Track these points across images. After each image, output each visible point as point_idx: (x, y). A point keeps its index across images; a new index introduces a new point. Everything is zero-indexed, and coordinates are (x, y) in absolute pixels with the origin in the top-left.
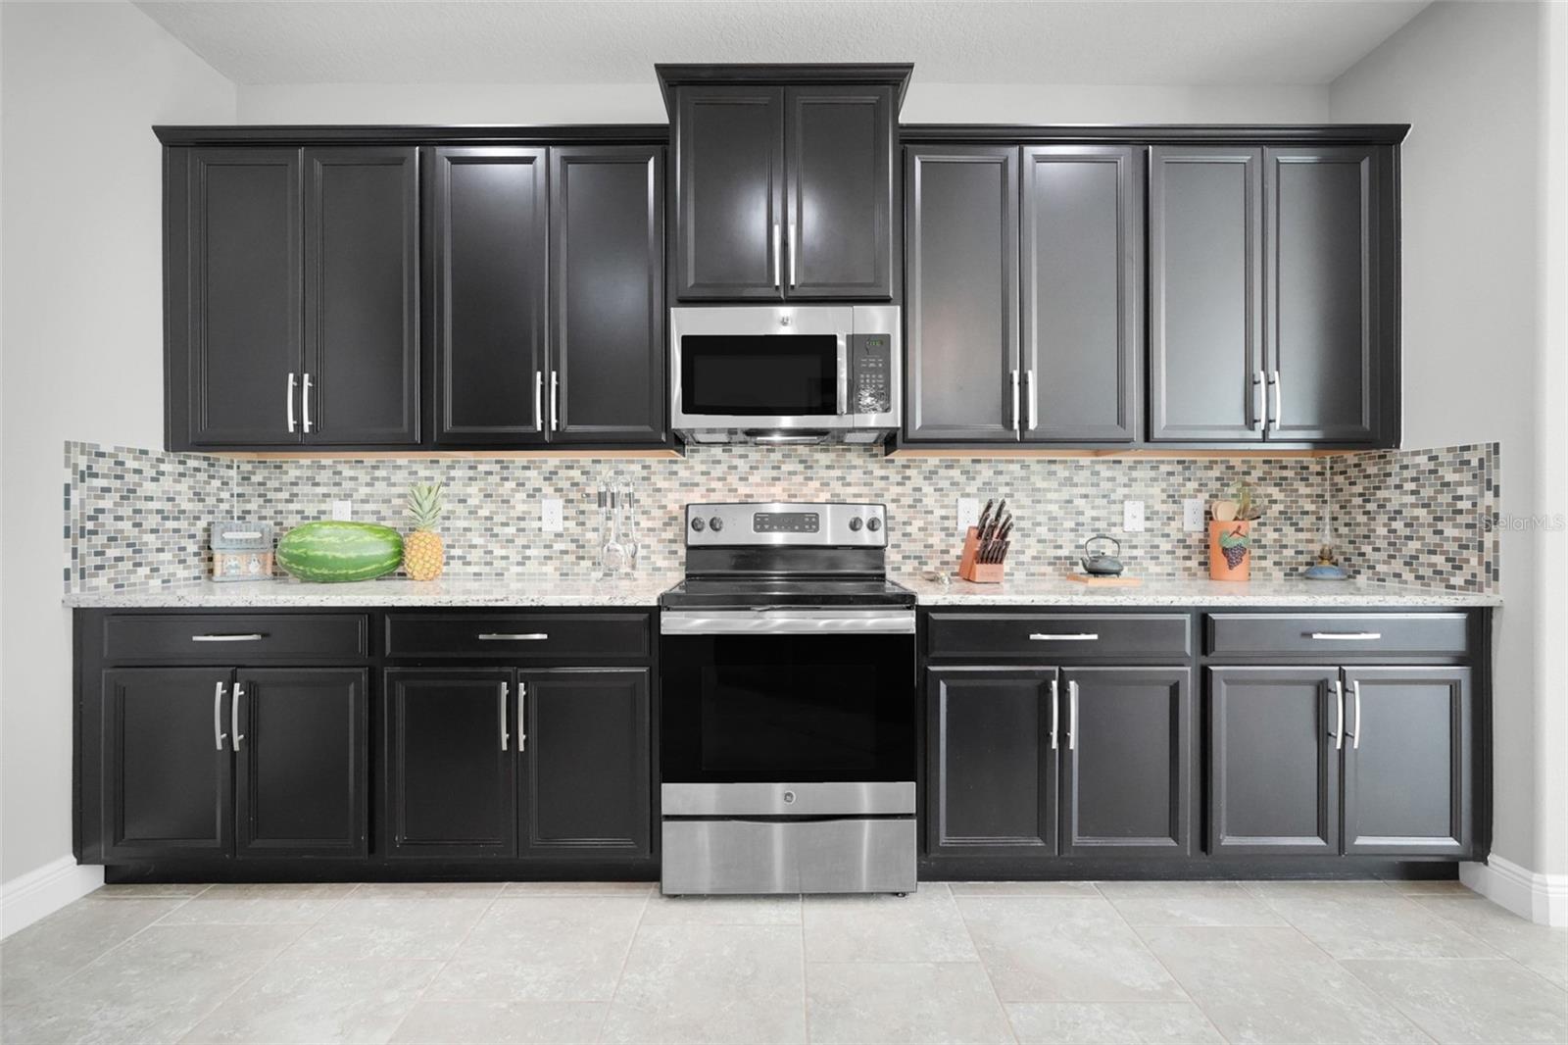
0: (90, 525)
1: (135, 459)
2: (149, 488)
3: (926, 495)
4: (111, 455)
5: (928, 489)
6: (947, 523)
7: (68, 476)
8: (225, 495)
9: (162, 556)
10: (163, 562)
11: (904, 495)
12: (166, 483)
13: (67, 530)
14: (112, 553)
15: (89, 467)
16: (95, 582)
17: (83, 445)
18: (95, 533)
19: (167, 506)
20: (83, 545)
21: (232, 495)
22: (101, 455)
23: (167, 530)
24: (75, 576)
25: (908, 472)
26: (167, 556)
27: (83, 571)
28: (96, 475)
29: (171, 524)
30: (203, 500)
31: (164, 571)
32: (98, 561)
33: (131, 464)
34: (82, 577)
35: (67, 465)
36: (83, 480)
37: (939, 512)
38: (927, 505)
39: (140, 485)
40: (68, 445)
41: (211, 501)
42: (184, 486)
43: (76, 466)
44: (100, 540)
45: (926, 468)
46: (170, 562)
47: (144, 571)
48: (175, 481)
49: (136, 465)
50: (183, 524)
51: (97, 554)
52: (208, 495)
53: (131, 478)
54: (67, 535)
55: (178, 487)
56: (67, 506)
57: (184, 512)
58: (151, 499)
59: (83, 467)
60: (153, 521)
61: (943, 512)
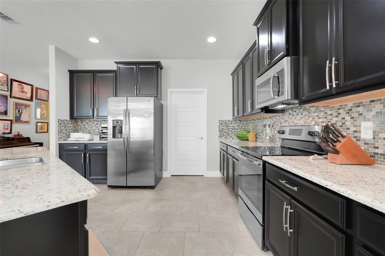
0: (222, 130)
1: (228, 121)
2: (230, 125)
3: (346, 121)
4: (225, 121)
5: (348, 118)
6: (356, 134)
7: (219, 124)
8: (243, 126)
9: (232, 135)
10: (232, 136)
11: (338, 121)
12: (233, 124)
13: (219, 131)
14: (225, 134)
15: (222, 123)
16: (222, 138)
17: (221, 120)
18: (223, 131)
19: (233, 128)
20: (221, 133)
21: (245, 126)
22: (223, 121)
23: (233, 131)
24: (220, 137)
25: (340, 111)
26: (233, 135)
27: (221, 136)
28: (223, 124)
29: (233, 130)
30: (239, 127)
31: (232, 137)
32: (223, 135)
33: (227, 122)
34: (221, 137)
35: (219, 123)
36: (221, 125)
37: (353, 129)
38: (347, 125)
39: (229, 125)
40: (219, 120)
41: (240, 127)
42: (236, 125)
43: (220, 123)
44: (223, 132)
45: (347, 108)
46: (233, 136)
47: (229, 137)
48: (234, 124)
49: (228, 122)
50: (235, 130)
51: (223, 134)
52: (240, 126)
53: (227, 124)
54: (219, 132)
55: (235, 125)
56: (219, 128)
57: (236, 129)
58: (230, 127)
59: (221, 123)
60: (231, 130)
61: (355, 129)
